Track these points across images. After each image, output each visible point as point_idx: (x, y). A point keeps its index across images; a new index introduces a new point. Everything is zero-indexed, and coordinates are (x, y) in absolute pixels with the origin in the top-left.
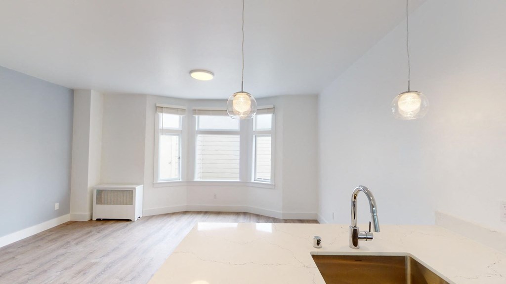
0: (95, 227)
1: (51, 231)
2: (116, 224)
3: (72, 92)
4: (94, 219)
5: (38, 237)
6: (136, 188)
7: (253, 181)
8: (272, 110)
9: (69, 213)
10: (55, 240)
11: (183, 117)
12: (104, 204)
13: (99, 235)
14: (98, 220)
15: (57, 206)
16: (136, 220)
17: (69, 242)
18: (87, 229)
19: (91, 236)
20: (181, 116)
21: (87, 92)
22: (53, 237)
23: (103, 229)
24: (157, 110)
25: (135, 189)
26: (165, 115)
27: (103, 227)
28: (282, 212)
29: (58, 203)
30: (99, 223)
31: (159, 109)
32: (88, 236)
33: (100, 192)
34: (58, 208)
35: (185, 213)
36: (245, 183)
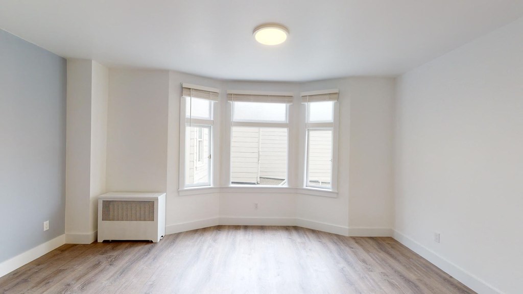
0: (103, 254)
1: (39, 263)
2: (132, 249)
3: (64, 62)
4: (100, 240)
5: (20, 275)
6: (159, 198)
7: (305, 187)
8: (336, 96)
9: (64, 233)
10: (46, 281)
11: (215, 104)
12: (113, 220)
13: (113, 270)
14: (106, 242)
15: (46, 226)
16: (159, 240)
17: (69, 285)
18: (93, 260)
19: (102, 271)
20: (213, 102)
21: (86, 63)
22: (43, 275)
23: (116, 259)
24: (184, 92)
25: (157, 199)
26: (193, 99)
27: (115, 253)
28: (347, 228)
29: (48, 222)
30: (109, 247)
31: (184, 90)
32: (97, 271)
33: (107, 204)
34: (48, 229)
35: (219, 228)
36: (295, 189)
